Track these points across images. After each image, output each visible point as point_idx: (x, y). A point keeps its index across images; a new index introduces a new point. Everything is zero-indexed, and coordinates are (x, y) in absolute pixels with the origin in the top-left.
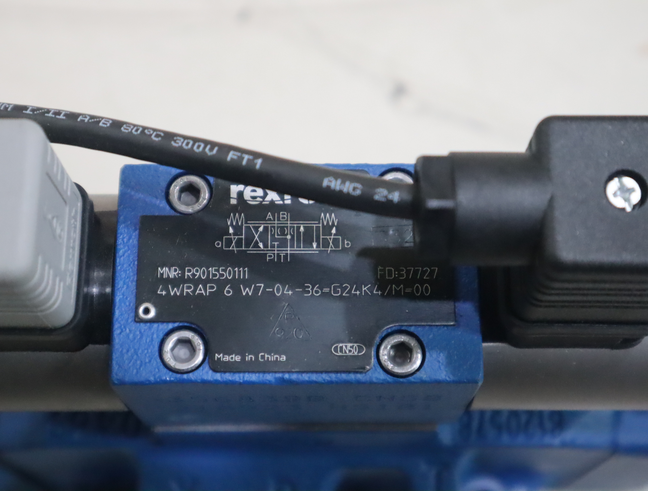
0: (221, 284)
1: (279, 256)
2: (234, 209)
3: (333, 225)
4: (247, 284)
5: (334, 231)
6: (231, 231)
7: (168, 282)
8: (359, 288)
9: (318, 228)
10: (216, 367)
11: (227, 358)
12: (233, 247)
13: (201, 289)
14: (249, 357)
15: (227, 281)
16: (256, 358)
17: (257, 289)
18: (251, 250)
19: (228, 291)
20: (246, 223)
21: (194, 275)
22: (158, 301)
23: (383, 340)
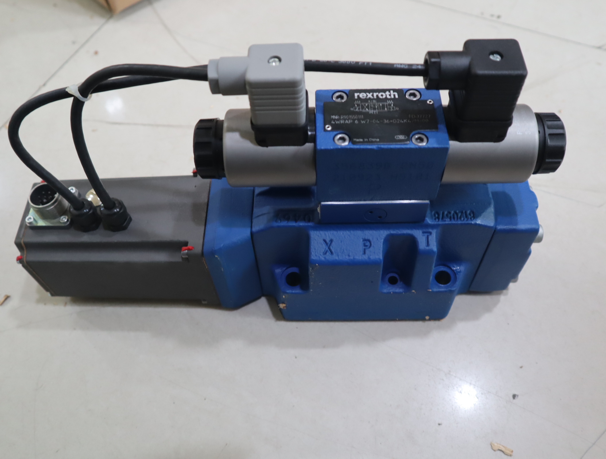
0: (354, 120)
1: (374, 113)
2: (357, 100)
3: (392, 103)
4: (363, 120)
5: (392, 105)
6: (356, 105)
7: (334, 120)
8: (403, 120)
9: (387, 105)
10: (354, 143)
11: (358, 140)
12: (357, 110)
13: (347, 122)
14: (366, 140)
15: (355, 119)
16: (368, 140)
17: (366, 122)
18: (364, 111)
19: (356, 122)
20: (361, 103)
21: (344, 118)
22: (332, 125)
23: (413, 136)
